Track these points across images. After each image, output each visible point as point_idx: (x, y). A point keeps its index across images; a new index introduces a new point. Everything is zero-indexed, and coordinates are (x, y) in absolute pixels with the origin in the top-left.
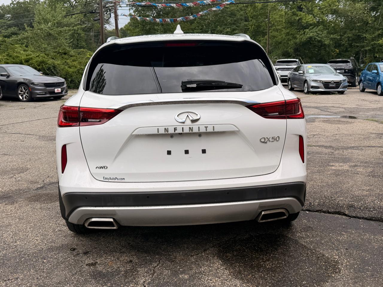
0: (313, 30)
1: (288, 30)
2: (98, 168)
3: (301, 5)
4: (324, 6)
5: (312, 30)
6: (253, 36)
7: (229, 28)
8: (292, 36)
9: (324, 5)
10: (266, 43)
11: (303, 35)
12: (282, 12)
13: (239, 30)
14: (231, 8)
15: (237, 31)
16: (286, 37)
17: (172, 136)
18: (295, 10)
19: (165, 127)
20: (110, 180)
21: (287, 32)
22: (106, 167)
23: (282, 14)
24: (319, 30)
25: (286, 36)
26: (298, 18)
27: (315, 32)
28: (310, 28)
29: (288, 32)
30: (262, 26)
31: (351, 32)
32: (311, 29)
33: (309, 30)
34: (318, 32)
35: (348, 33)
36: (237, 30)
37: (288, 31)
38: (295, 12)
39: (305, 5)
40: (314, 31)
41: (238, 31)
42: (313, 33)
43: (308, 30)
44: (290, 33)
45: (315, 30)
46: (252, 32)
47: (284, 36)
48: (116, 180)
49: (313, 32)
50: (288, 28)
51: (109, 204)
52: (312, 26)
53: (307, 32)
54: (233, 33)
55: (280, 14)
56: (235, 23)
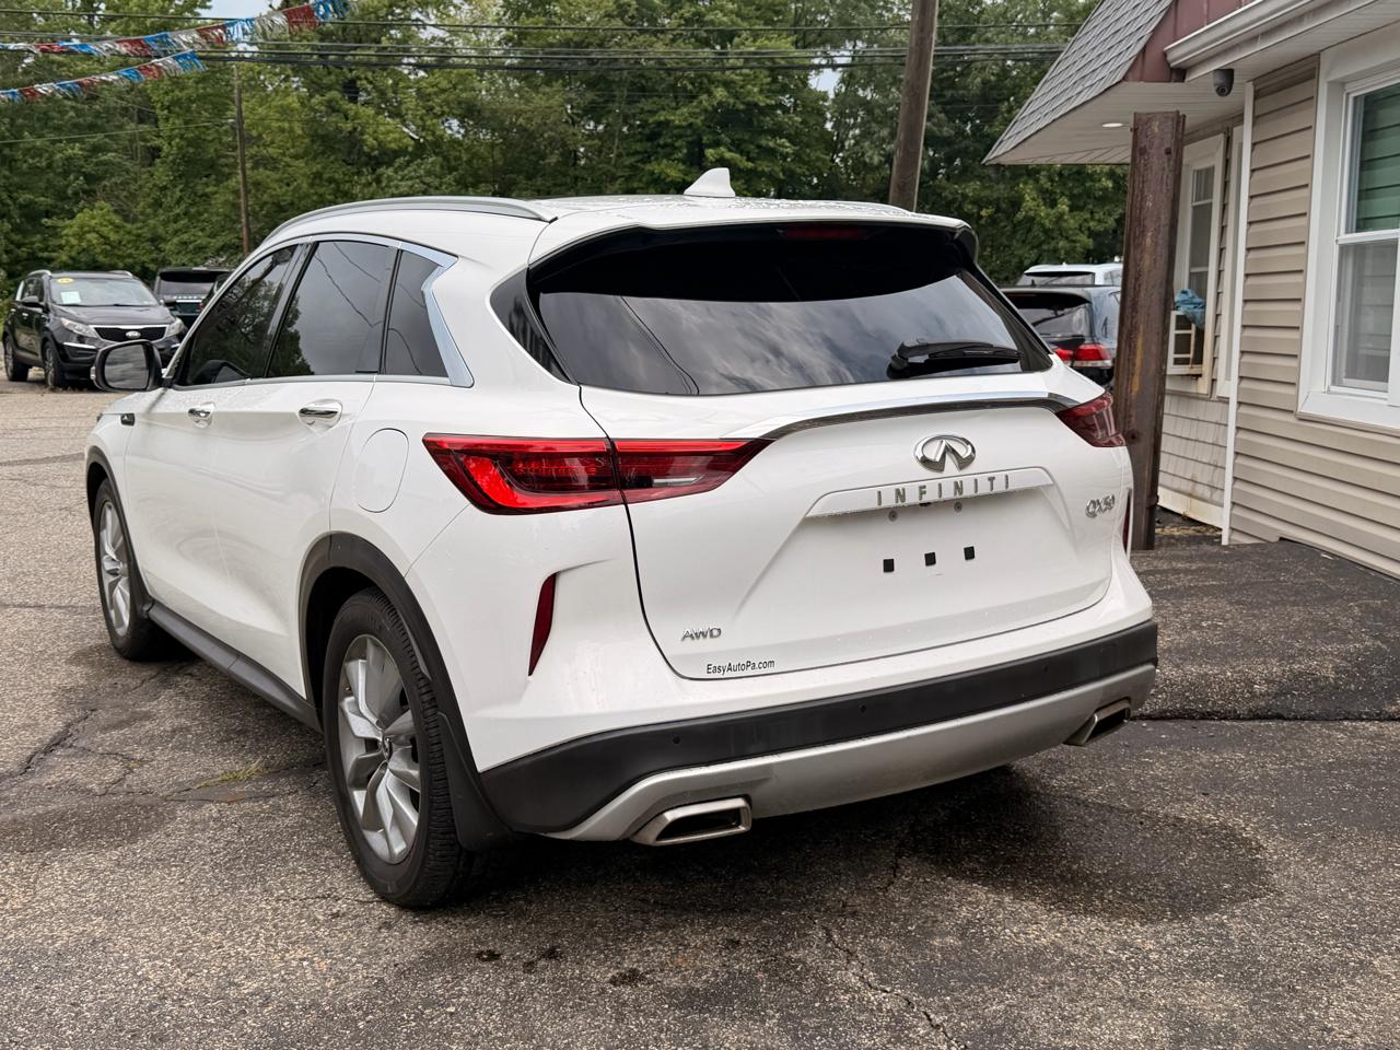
0: (410, 172)
1: (319, 166)
2: (688, 639)
3: (359, 78)
4: (435, 89)
5: (406, 172)
6: (180, 176)
7: (75, 141)
8: (333, 186)
9: (436, 85)
10: (235, 206)
11: (374, 184)
12: (290, 99)
13: (116, 151)
14: (77, 66)
15: (110, 154)
16: (312, 191)
17: (893, 514)
18: (334, 94)
19: (897, 486)
20: (728, 674)
21: (314, 170)
22: (715, 633)
23: (290, 104)
24: (429, 173)
25: (312, 185)
26: (349, 126)
27: (418, 177)
28: (396, 165)
29: (317, 172)
30: (211, 141)
31: (530, 183)
32: (401, 168)
33: (396, 172)
34: (427, 180)
35: (520, 186)
36: (112, 151)
37: (317, 167)
38: (337, 102)
39: (371, 79)
40: (413, 174)
41: (113, 154)
42: (410, 183)
43: (391, 169)
44: (326, 176)
45: (415, 171)
46: (173, 161)
47: (305, 185)
48: (749, 672)
49: (411, 178)
50: (315, 158)
51: (752, 750)
52: (405, 156)
53: (389, 177)
54: (95, 160)
55: (282, 106)
56: (99, 122)
